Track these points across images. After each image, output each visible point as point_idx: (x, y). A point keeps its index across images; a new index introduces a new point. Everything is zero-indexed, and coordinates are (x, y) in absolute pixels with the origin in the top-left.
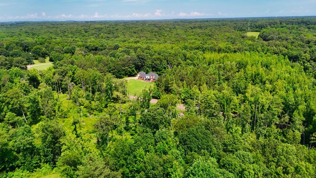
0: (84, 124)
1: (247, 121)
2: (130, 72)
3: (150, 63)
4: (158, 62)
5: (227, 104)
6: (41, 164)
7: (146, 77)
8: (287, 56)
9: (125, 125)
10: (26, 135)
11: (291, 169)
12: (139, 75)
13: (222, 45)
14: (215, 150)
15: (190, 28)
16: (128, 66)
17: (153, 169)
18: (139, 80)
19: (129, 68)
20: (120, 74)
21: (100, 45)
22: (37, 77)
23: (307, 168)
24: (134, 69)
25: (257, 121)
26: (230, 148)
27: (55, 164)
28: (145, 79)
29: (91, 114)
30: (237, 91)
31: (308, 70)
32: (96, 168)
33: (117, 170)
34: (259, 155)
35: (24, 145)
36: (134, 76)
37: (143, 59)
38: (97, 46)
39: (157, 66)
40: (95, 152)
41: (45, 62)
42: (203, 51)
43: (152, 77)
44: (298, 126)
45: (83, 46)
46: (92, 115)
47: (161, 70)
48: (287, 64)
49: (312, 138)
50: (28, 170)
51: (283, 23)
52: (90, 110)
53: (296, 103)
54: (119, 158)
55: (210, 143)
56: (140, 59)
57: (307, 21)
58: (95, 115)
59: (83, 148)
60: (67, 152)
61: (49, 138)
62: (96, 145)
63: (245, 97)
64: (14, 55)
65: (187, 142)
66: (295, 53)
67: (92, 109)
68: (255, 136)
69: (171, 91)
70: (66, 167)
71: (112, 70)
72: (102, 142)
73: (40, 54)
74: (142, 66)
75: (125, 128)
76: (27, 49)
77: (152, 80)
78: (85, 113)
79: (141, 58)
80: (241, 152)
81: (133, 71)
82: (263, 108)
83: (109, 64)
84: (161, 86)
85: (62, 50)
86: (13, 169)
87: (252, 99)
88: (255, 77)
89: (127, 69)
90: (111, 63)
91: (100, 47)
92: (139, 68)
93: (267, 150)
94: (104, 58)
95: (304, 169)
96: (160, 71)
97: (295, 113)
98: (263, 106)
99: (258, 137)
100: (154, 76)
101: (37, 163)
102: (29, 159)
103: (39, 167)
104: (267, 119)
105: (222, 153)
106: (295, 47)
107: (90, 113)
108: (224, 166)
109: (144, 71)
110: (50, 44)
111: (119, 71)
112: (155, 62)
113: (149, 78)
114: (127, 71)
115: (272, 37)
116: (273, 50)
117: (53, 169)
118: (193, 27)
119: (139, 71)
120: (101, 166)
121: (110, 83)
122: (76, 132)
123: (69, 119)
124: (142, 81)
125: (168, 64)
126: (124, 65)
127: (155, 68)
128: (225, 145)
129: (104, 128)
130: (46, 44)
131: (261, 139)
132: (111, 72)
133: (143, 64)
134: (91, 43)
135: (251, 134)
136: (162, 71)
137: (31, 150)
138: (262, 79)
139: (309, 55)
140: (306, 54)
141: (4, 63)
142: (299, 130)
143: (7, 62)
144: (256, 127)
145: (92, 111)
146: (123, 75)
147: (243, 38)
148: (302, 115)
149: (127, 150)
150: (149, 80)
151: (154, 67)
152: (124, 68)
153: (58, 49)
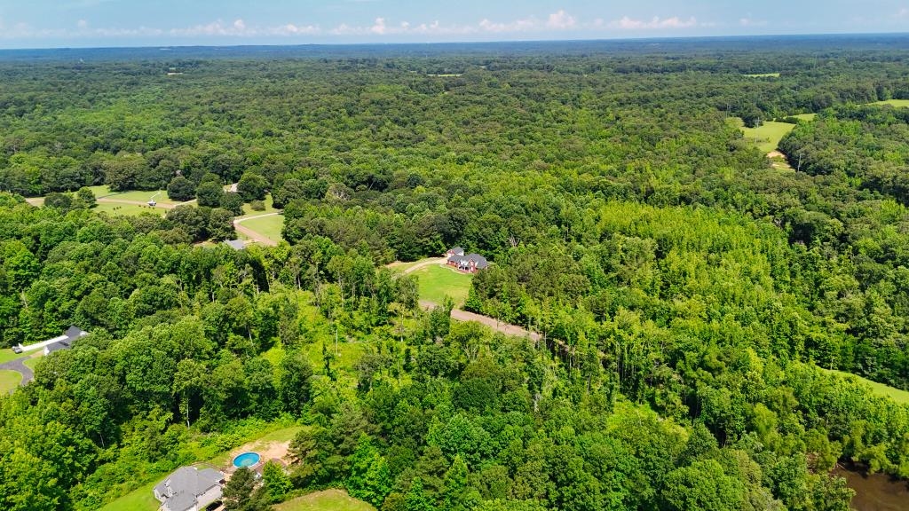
0: (340, 355)
2: (432, 248)
3: (475, 230)
4: (490, 230)
6: (280, 412)
9: (404, 362)
10: (264, 371)
12: (449, 255)
15: (615, 103)
16: (428, 237)
17: (413, 423)
18: (448, 267)
19: (431, 239)
20: (412, 253)
21: (380, 168)
22: (260, 262)
24: (440, 242)
27: (299, 413)
29: (351, 336)
32: (353, 418)
33: (377, 423)
35: (263, 385)
36: (440, 256)
37: (460, 221)
38: (372, 172)
39: (487, 238)
40: (353, 399)
41: (264, 210)
43: (472, 264)
45: (343, 175)
46: (353, 339)
47: (495, 248)
50: (264, 418)
51: (885, 89)
52: (352, 329)
54: (379, 409)
56: (454, 221)
58: (359, 338)
59: (338, 394)
60: (320, 398)
61: (295, 378)
62: (356, 391)
64: (206, 193)
65: (459, 397)
67: (353, 327)
70: (319, 414)
71: (397, 244)
72: (363, 387)
73: (255, 190)
74: (459, 235)
75: (404, 367)
76: (225, 172)
77: (472, 269)
78: (342, 336)
79: (457, 220)
81: (439, 246)
83: (392, 230)
84: (482, 287)
85: (300, 187)
86: (244, 415)
89: (427, 242)
90: (395, 228)
91: (378, 176)
92: (450, 240)
94: (383, 217)
96: (492, 249)
100: (477, 261)
101: (276, 410)
102: (267, 404)
103: (277, 415)
107: (350, 334)
109: (461, 246)
110: (273, 163)
111: (410, 247)
112: (484, 230)
114: (426, 246)
115: (805, 152)
117: (296, 420)
119: (452, 244)
120: (357, 416)
121: (385, 284)
122: (329, 369)
123: (315, 344)
124: (452, 271)
125: (509, 235)
126: (420, 235)
127: (484, 242)
129: (367, 371)
130: (265, 164)
132: (395, 246)
133: (461, 232)
134: (360, 166)
136: (497, 250)
137: (270, 393)
140: (837, 220)
141: (194, 219)
143: (200, 218)
145: (353, 332)
146: (419, 254)
147: (731, 150)
149: (390, 401)
150: (467, 268)
151: (481, 241)
152: (421, 241)
153: (292, 186)
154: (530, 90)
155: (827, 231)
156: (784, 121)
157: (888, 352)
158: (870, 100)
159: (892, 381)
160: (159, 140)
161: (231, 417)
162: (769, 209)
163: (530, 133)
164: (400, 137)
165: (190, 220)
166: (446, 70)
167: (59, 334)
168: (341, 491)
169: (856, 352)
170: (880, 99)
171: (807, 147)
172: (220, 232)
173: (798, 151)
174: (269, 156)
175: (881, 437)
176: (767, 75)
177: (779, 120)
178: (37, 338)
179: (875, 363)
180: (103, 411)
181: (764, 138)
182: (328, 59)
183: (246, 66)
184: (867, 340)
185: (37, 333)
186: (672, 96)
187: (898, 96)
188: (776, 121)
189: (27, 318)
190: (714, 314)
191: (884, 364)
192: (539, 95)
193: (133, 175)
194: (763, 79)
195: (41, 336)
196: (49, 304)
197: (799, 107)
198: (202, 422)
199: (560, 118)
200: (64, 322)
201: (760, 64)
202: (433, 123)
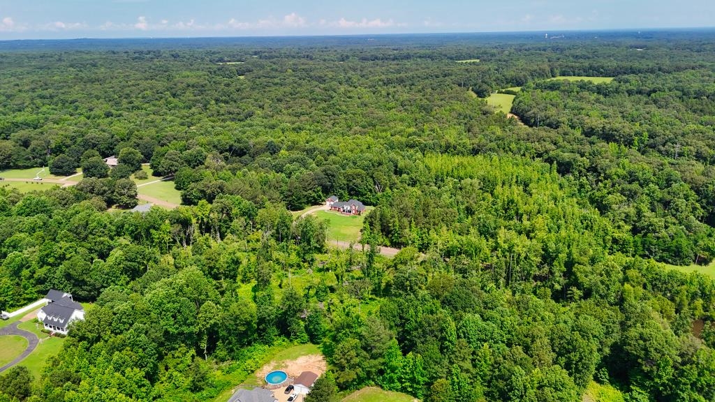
1: (501, 275)
2: (314, 198)
3: (345, 182)
4: (360, 181)
5: (476, 254)
7: (345, 208)
8: (555, 162)
11: (539, 318)
12: (328, 203)
13: (451, 136)
14: (478, 308)
16: (311, 189)
18: (332, 212)
19: (314, 191)
20: (301, 203)
23: (549, 317)
24: (320, 193)
25: (512, 274)
26: (490, 305)
28: (342, 210)
30: (486, 232)
31: (584, 188)
34: (515, 310)
36: (319, 204)
37: (333, 176)
38: (229, 142)
39: (357, 187)
41: (146, 178)
42: (423, 150)
43: (354, 208)
44: (557, 279)
45: (210, 145)
47: (366, 194)
48: (553, 181)
49: (569, 292)
51: (555, 69)
53: (557, 250)
55: (473, 302)
56: (328, 176)
57: (598, 66)
63: (496, 243)
66: (567, 156)
68: (511, 293)
69: (393, 232)
74: (332, 187)
77: (354, 212)
79: (331, 175)
80: (500, 308)
81: (320, 197)
82: (519, 258)
83: (281, 187)
85: (179, 157)
87: (506, 246)
88: (508, 204)
89: (310, 194)
90: (283, 185)
91: (236, 144)
92: (327, 191)
93: (521, 305)
94: (271, 177)
95: (547, 317)
96: (362, 195)
97: (555, 263)
98: (519, 255)
99: (514, 293)
100: (357, 205)
104: (524, 270)
105: (483, 310)
106: (570, 142)
108: (488, 319)
109: (335, 195)
111: (299, 199)
112: (354, 181)
113: (349, 209)
114: (310, 197)
115: (534, 113)
116: (535, 149)
117: (292, 341)
118: (386, 81)
119: (329, 195)
124: (338, 214)
125: (375, 184)
126: (305, 189)
127: (355, 190)
128: (486, 303)
131: (517, 296)
133: (334, 184)
135: (506, 291)
136: (367, 196)
138: (517, 209)
139: (588, 160)
140: (585, 158)
142: (558, 282)
143: (106, 188)
144: (512, 281)
146: (305, 203)
147: (484, 114)
148: (562, 265)
150: (348, 212)
151: (353, 189)
152: (306, 193)
153: (174, 156)
154: (312, 74)
155: (580, 166)
156: (503, 93)
157: (664, 242)
158: (548, 77)
159: (670, 260)
160: (6, 124)
161: (242, 346)
162: (536, 153)
163: (338, 107)
164: (230, 113)
165: (99, 190)
166: (226, 59)
167: (36, 299)
168: (374, 388)
169: (643, 244)
170: (553, 76)
171: (535, 110)
172: (125, 199)
173: (529, 113)
174: (136, 133)
175: (696, 295)
176: (472, 61)
177: (499, 92)
178: (18, 304)
179: (657, 250)
180: (155, 354)
181: (497, 105)
182: (115, 51)
183: (41, 57)
184: (649, 234)
185: (18, 300)
186: (419, 77)
187: (563, 74)
188: (498, 93)
189: (8, 288)
190: (552, 228)
191: (662, 250)
192: (320, 77)
193: (10, 156)
194: (470, 64)
195: (22, 302)
196: (25, 272)
197: (507, 83)
198: (221, 353)
199: (349, 95)
200: (41, 287)
201: (461, 53)
202: (252, 101)
